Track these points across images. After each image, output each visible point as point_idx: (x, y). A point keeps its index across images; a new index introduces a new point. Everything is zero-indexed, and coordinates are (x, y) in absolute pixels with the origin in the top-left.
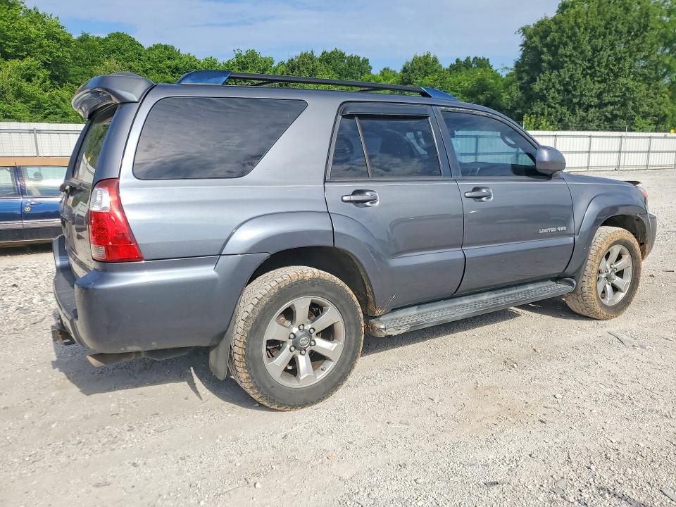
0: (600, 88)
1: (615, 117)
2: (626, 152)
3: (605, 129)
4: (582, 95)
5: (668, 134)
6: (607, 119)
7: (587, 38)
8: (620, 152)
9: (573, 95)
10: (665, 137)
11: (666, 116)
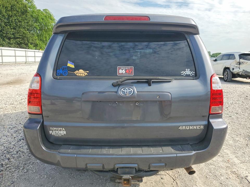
0: (13, 31)
1: (21, 43)
2: (28, 57)
3: (18, 47)
4: (7, 33)
5: (39, 51)
6: (18, 44)
7: (4, 10)
8: (26, 56)
9: (3, 33)
10: (39, 52)
11: (37, 44)
